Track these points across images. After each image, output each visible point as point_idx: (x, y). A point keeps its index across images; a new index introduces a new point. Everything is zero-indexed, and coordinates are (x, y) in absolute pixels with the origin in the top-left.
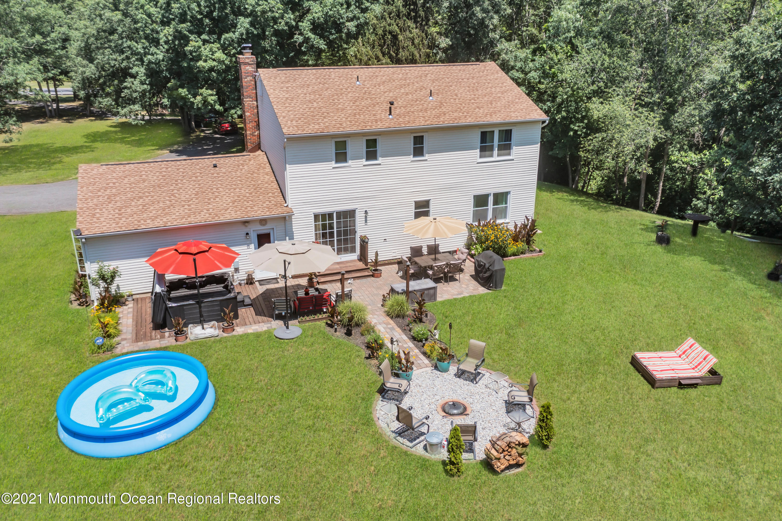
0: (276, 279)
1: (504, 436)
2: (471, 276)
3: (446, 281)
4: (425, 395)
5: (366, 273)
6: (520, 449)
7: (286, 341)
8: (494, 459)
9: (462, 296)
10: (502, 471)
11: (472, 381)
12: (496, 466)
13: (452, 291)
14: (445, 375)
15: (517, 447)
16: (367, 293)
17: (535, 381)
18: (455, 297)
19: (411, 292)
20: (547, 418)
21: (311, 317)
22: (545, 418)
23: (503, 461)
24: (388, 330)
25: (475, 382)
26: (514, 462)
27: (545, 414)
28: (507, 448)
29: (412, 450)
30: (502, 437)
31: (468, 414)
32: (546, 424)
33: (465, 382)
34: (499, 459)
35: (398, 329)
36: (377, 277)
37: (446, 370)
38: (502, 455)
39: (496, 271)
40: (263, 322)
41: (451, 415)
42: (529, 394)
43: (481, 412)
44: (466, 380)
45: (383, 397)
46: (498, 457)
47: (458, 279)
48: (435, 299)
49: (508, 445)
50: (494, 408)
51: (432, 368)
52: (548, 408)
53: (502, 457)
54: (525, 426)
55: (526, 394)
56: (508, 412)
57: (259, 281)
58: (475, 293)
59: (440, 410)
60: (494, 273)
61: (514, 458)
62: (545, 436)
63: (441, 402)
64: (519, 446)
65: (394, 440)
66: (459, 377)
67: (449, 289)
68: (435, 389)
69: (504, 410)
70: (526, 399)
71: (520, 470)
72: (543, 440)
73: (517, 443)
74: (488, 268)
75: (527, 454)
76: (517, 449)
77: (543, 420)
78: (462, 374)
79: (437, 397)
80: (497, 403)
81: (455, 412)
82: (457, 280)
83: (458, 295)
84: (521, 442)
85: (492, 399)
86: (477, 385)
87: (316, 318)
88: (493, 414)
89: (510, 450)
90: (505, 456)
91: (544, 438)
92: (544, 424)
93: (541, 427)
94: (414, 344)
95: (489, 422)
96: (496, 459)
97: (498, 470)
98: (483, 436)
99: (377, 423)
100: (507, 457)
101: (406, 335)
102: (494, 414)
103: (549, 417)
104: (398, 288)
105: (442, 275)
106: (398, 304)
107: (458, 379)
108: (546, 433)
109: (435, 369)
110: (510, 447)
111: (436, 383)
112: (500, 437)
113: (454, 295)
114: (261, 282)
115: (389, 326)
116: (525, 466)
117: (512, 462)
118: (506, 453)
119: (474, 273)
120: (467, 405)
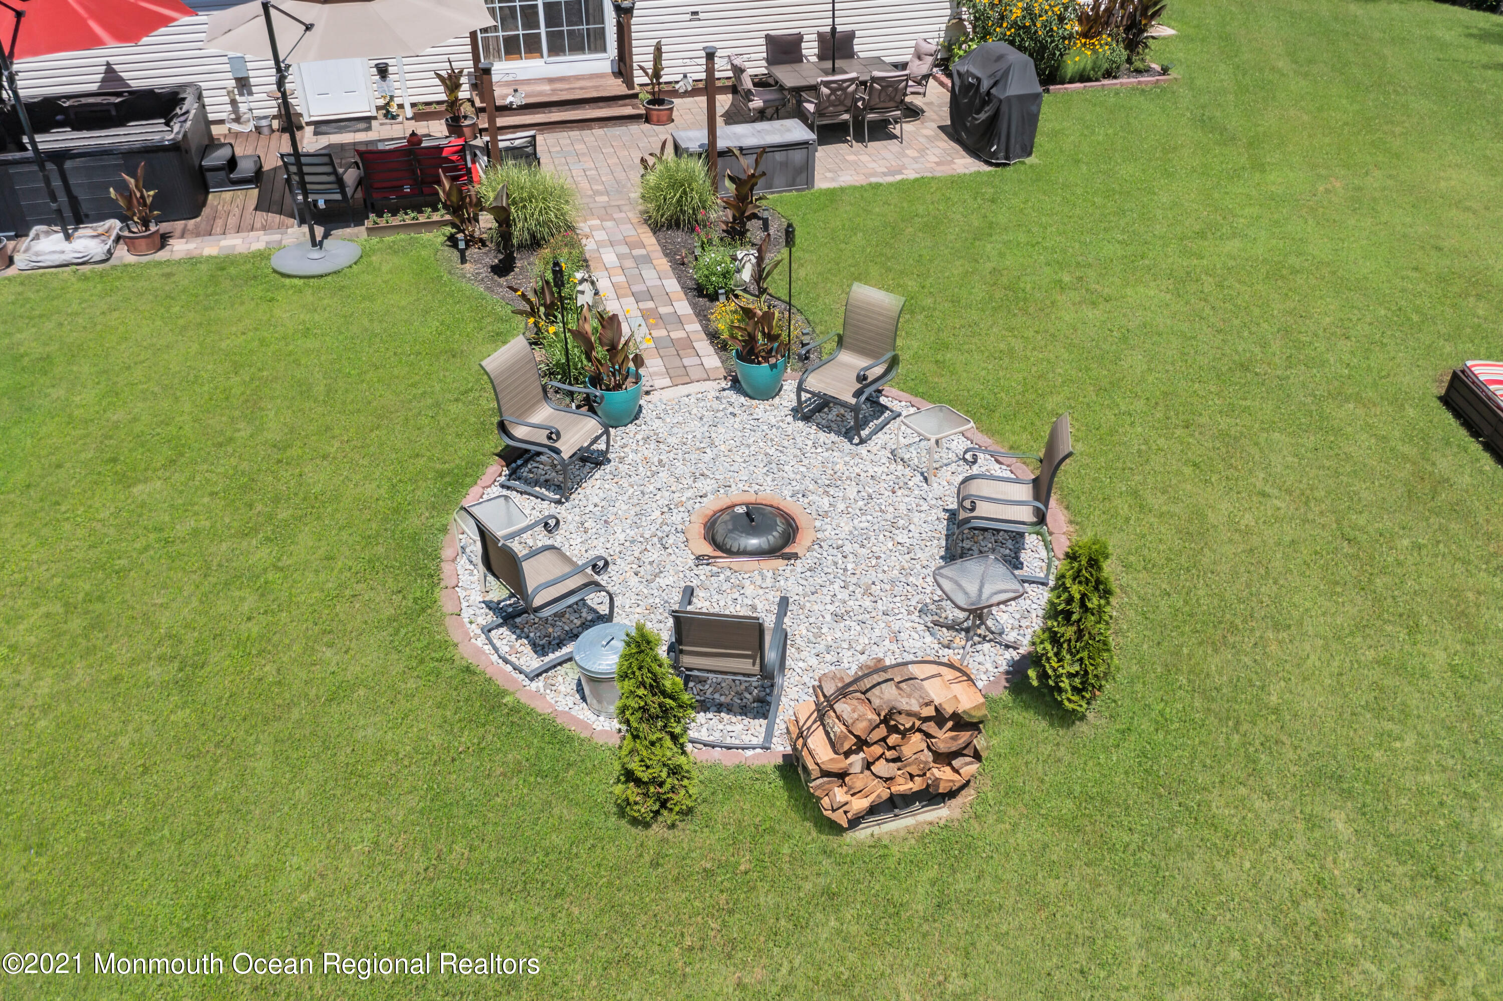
0: (368, 119)
1: (876, 678)
2: (940, 127)
3: (859, 138)
4: (663, 475)
5: (628, 111)
6: (944, 739)
7: (296, 281)
8: (815, 773)
9: (899, 177)
10: (855, 822)
11: (848, 434)
12: (826, 802)
13: (873, 165)
14: (760, 408)
15: (930, 727)
16: (613, 161)
17: (1067, 444)
18: (873, 180)
19: (727, 153)
20: (1083, 605)
21: (409, 218)
22: (1075, 607)
23: (859, 780)
24: (629, 263)
25: (856, 440)
26: (917, 785)
27: (1076, 590)
28: (882, 731)
29: (534, 686)
30: (868, 683)
31: (795, 556)
32: (1080, 633)
33: (823, 436)
34: (842, 776)
35: (663, 263)
36: (659, 123)
37: (769, 392)
38: (857, 760)
39: (1009, 99)
40: (264, 228)
41: (730, 552)
42: (1037, 497)
43: (848, 548)
44: (828, 428)
45: (514, 474)
46: (834, 767)
47: (899, 134)
48: (809, 182)
49: (885, 721)
50: (902, 537)
51: (724, 384)
52: (1094, 563)
53: (857, 768)
54: (1003, 618)
55: (1024, 492)
56: (953, 554)
57: (317, 124)
58: (942, 171)
59: (697, 530)
60: (1004, 108)
61: (914, 770)
62: (1071, 676)
63: (712, 504)
64: (941, 724)
65: (481, 641)
66: (806, 418)
67: (864, 158)
68: (710, 453)
69: (937, 548)
70: (1026, 514)
71: (941, 813)
72: (1060, 690)
73: (929, 711)
74: (988, 93)
75: (977, 756)
76: (928, 735)
77: (1068, 615)
78: (819, 409)
79: (705, 485)
80: (916, 517)
81: (754, 542)
82: (895, 137)
83: (885, 174)
84: (949, 710)
85: (903, 500)
86: (863, 450)
87: (422, 219)
88: (893, 561)
89: (893, 739)
90: (868, 765)
91: (1065, 684)
92: (1070, 632)
93: (1055, 639)
94: (694, 306)
95: (867, 592)
96: (825, 774)
97: (840, 818)
98: (828, 649)
99: (446, 567)
100: (881, 768)
101: (679, 279)
102: (895, 561)
103: (1094, 602)
104: (690, 139)
105: (846, 117)
106: (675, 184)
107: (800, 424)
108: (1077, 667)
109: (732, 388)
110: (894, 729)
111: (722, 434)
112: (856, 680)
113: (874, 174)
114: (321, 126)
115: (637, 252)
116: (967, 797)
117: (903, 786)
118: (877, 750)
119: (949, 123)
120: (802, 520)
